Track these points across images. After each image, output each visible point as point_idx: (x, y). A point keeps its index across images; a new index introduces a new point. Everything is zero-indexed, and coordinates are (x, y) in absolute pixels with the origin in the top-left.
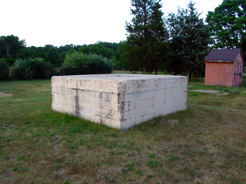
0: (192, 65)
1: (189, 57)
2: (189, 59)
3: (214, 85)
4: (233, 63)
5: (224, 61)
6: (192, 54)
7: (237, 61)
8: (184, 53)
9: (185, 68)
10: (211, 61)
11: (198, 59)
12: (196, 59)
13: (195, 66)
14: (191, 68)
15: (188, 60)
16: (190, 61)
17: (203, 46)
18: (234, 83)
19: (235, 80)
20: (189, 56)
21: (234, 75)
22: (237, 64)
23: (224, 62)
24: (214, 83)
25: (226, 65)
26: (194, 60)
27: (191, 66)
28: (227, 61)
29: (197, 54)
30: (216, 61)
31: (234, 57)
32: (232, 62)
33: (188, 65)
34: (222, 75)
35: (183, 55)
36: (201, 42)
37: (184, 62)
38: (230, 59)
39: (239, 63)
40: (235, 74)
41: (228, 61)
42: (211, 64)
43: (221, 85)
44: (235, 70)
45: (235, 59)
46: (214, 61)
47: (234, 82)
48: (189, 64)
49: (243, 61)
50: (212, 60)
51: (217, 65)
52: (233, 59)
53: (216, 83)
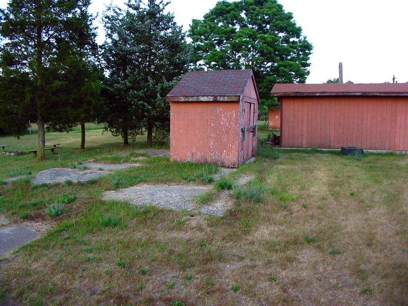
0: (148, 111)
1: (141, 93)
2: (141, 98)
3: (194, 161)
4: (238, 102)
5: (215, 97)
6: (148, 87)
7: (246, 99)
8: (128, 84)
9: (134, 118)
10: (182, 99)
11: (161, 96)
12: (156, 97)
13: (154, 113)
14: (146, 116)
15: (139, 101)
16: (144, 101)
17: (173, 70)
18: (241, 154)
19: (243, 145)
20: (142, 91)
21: (241, 133)
22: (246, 106)
23: (215, 102)
24: (193, 154)
25: (219, 109)
26: (153, 100)
27: (146, 114)
28: (222, 99)
29: (159, 87)
30: (195, 99)
31: (239, 87)
32: (234, 99)
33: (140, 111)
34: (212, 135)
35: (128, 89)
36: (169, 60)
37: (131, 105)
38: (231, 92)
39: (251, 103)
40: (243, 131)
41: (226, 99)
42: (183, 107)
43: (209, 160)
44: (243, 121)
45: (242, 92)
46: (190, 100)
47: (242, 149)
48: (142, 109)
49: (258, 100)
50: (185, 97)
51: (199, 108)
52: (237, 92)
53: (199, 156)
